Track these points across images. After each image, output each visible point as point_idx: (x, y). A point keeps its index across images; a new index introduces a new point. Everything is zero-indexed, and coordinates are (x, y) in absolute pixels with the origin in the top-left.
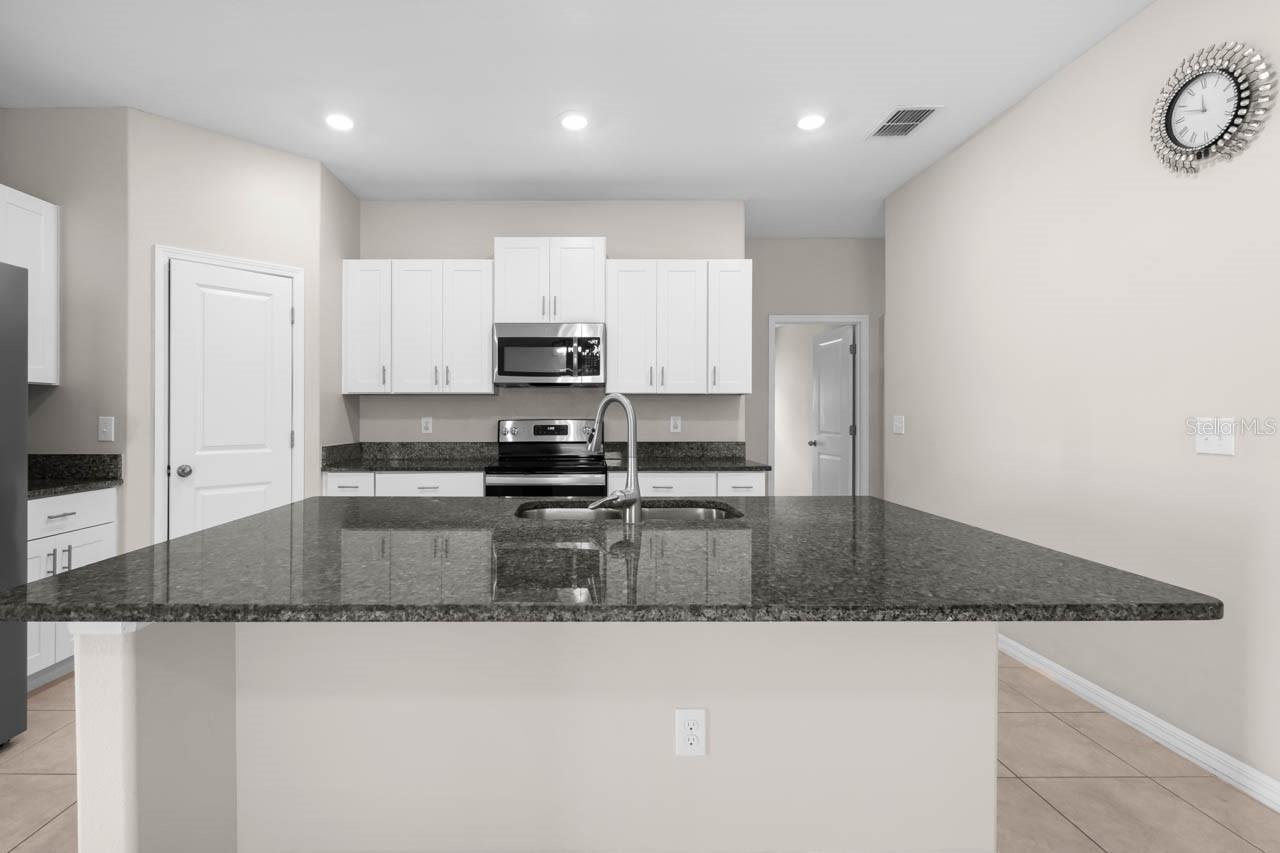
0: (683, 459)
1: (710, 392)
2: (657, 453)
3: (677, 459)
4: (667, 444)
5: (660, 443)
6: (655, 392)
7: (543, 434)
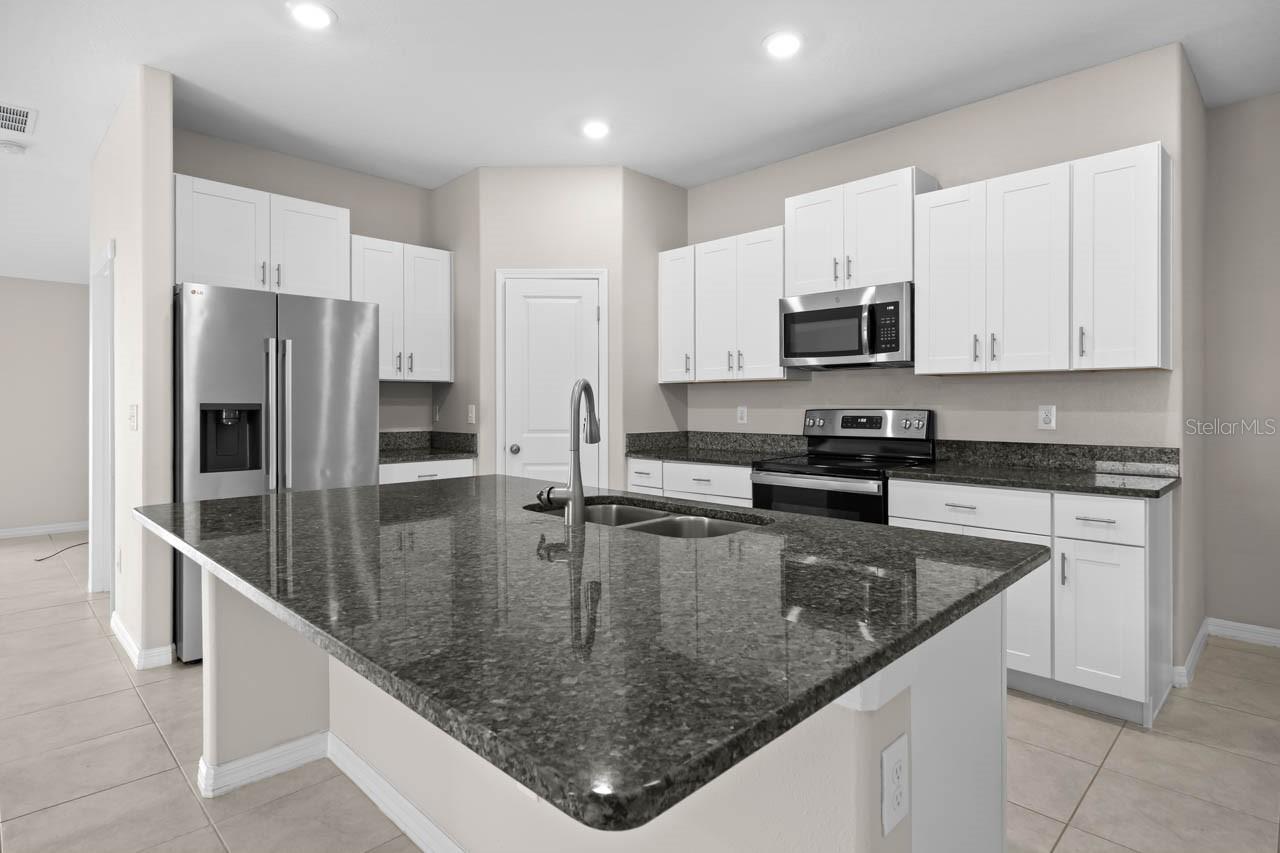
0: (1059, 470)
1: (1076, 367)
2: (1015, 459)
3: (1048, 470)
4: (1031, 446)
5: (1020, 445)
6: (983, 370)
7: (851, 427)
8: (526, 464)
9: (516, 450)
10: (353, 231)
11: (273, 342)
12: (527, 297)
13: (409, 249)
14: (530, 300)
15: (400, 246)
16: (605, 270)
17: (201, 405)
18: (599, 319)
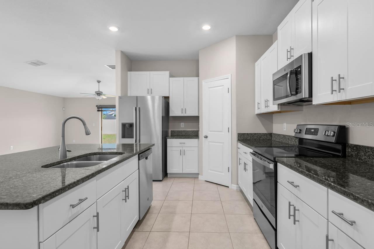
8: (209, 142)
9: (206, 137)
10: (170, 77)
11: (134, 108)
12: (209, 88)
13: (186, 78)
14: (210, 89)
15: (182, 78)
16: (230, 75)
17: (122, 123)
18: (228, 92)
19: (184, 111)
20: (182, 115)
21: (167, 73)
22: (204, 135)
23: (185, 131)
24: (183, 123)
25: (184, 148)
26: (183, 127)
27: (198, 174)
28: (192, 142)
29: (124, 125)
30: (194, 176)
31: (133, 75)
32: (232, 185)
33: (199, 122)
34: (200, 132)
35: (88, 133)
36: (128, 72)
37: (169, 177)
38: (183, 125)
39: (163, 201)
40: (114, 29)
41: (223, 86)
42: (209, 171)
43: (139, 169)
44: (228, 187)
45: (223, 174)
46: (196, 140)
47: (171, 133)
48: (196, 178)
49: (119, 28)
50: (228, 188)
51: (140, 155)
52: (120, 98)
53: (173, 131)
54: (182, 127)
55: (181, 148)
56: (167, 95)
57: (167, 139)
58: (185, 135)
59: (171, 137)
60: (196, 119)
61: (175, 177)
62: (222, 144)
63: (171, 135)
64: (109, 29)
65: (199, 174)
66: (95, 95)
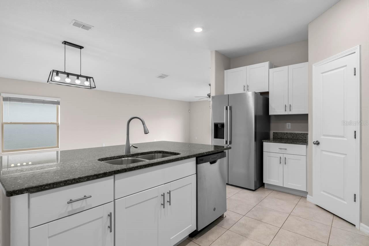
8: (322, 151)
9: (317, 143)
10: (270, 68)
11: (225, 107)
12: (322, 73)
13: (291, 66)
14: (324, 74)
15: (287, 67)
16: (359, 46)
17: (214, 123)
18: (355, 75)
19: (288, 109)
20: (286, 113)
21: (266, 64)
22: (315, 140)
23: (292, 133)
24: (290, 124)
25: (285, 156)
26: (290, 128)
27: (306, 193)
28: (299, 148)
29: (216, 125)
30: (302, 194)
31: (229, 73)
32: (362, 224)
33: (307, 122)
34: (309, 136)
35: (146, 133)
36: (225, 71)
37: (266, 188)
38: (290, 126)
39: (242, 216)
40: (198, 30)
41: (346, 66)
42: (322, 192)
43: (197, 174)
44: (355, 226)
45: (345, 203)
46: (304, 147)
47: (273, 136)
48: (304, 197)
49: (203, 28)
50: (353, 226)
51: (199, 159)
52: (213, 98)
53: (276, 133)
54: (287, 128)
55: (281, 155)
56: (266, 90)
57: (264, 143)
58: (291, 139)
59: (273, 140)
60: (304, 118)
61: (274, 190)
62: (343, 156)
63: (274, 138)
64: (195, 32)
65: (308, 192)
66: (208, 97)
